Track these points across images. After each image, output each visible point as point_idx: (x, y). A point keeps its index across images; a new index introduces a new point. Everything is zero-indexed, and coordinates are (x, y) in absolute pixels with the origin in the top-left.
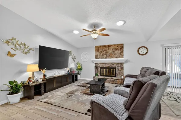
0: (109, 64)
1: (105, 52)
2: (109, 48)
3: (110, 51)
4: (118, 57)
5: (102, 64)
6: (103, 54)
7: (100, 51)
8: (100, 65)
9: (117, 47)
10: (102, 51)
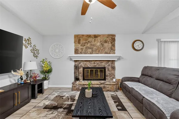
0: (96, 62)
1: (89, 44)
2: (96, 39)
3: (98, 43)
4: (108, 52)
5: (85, 63)
6: (86, 48)
7: (83, 43)
8: (82, 64)
9: (107, 39)
10: (85, 43)
